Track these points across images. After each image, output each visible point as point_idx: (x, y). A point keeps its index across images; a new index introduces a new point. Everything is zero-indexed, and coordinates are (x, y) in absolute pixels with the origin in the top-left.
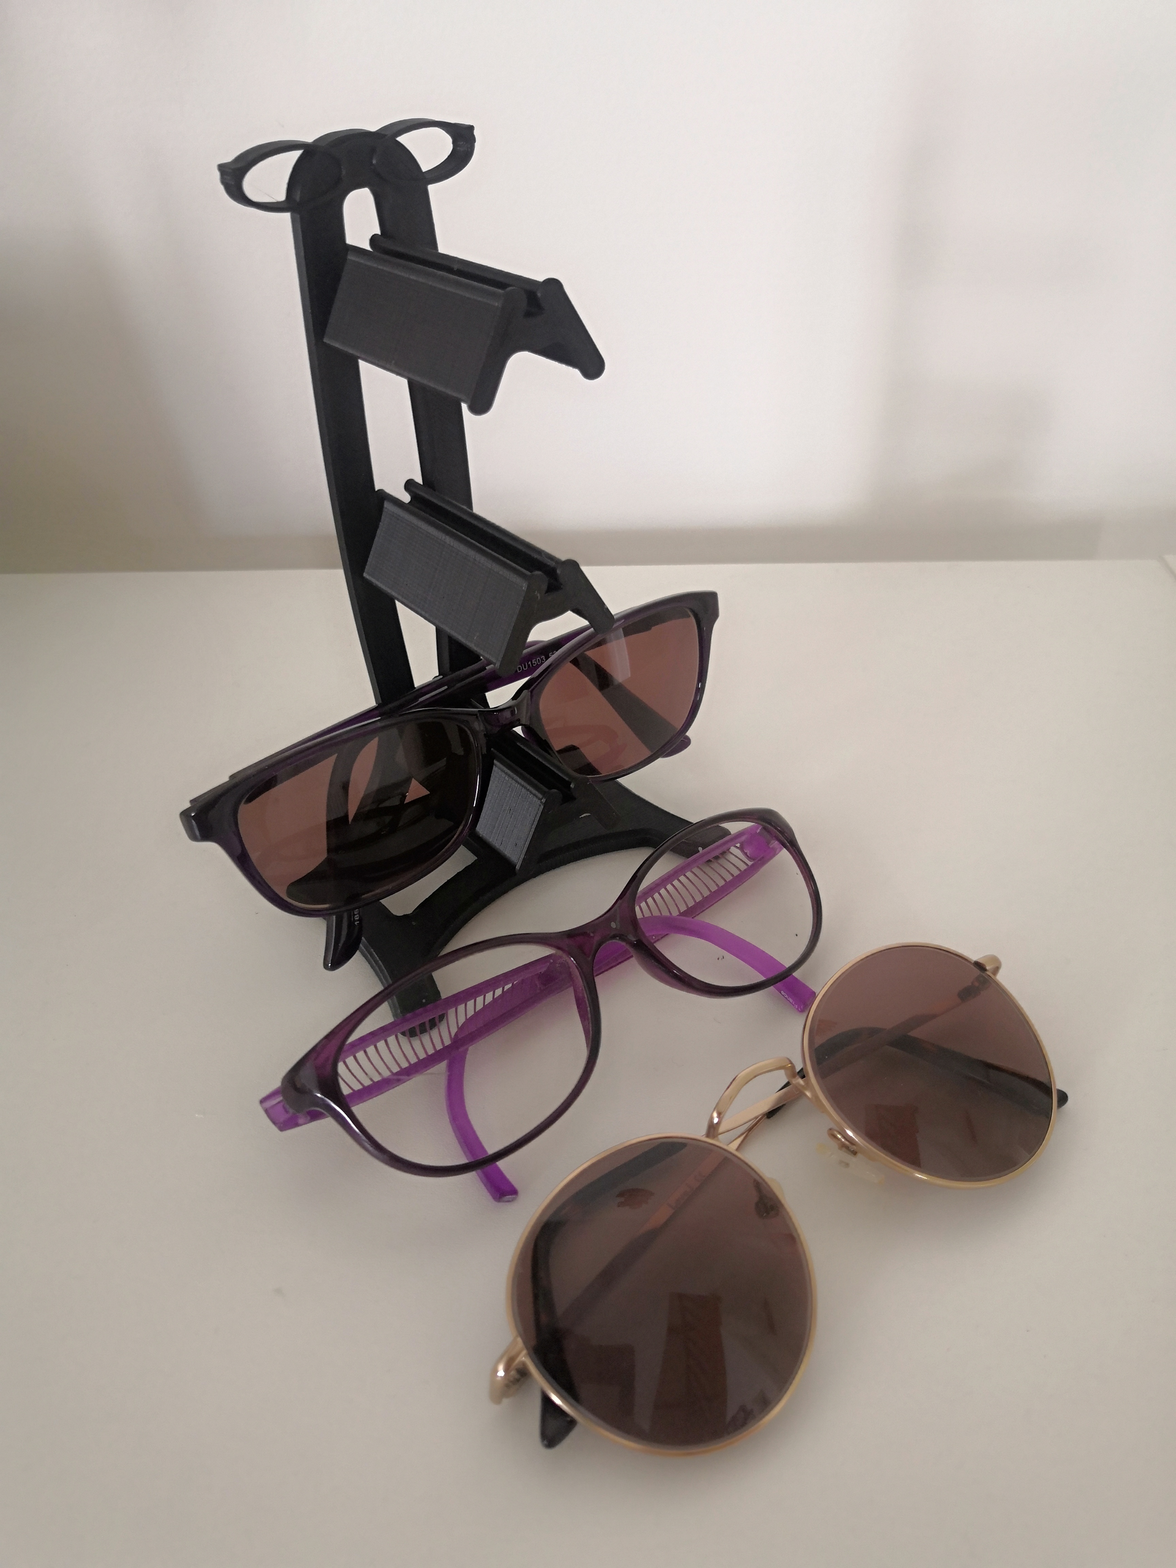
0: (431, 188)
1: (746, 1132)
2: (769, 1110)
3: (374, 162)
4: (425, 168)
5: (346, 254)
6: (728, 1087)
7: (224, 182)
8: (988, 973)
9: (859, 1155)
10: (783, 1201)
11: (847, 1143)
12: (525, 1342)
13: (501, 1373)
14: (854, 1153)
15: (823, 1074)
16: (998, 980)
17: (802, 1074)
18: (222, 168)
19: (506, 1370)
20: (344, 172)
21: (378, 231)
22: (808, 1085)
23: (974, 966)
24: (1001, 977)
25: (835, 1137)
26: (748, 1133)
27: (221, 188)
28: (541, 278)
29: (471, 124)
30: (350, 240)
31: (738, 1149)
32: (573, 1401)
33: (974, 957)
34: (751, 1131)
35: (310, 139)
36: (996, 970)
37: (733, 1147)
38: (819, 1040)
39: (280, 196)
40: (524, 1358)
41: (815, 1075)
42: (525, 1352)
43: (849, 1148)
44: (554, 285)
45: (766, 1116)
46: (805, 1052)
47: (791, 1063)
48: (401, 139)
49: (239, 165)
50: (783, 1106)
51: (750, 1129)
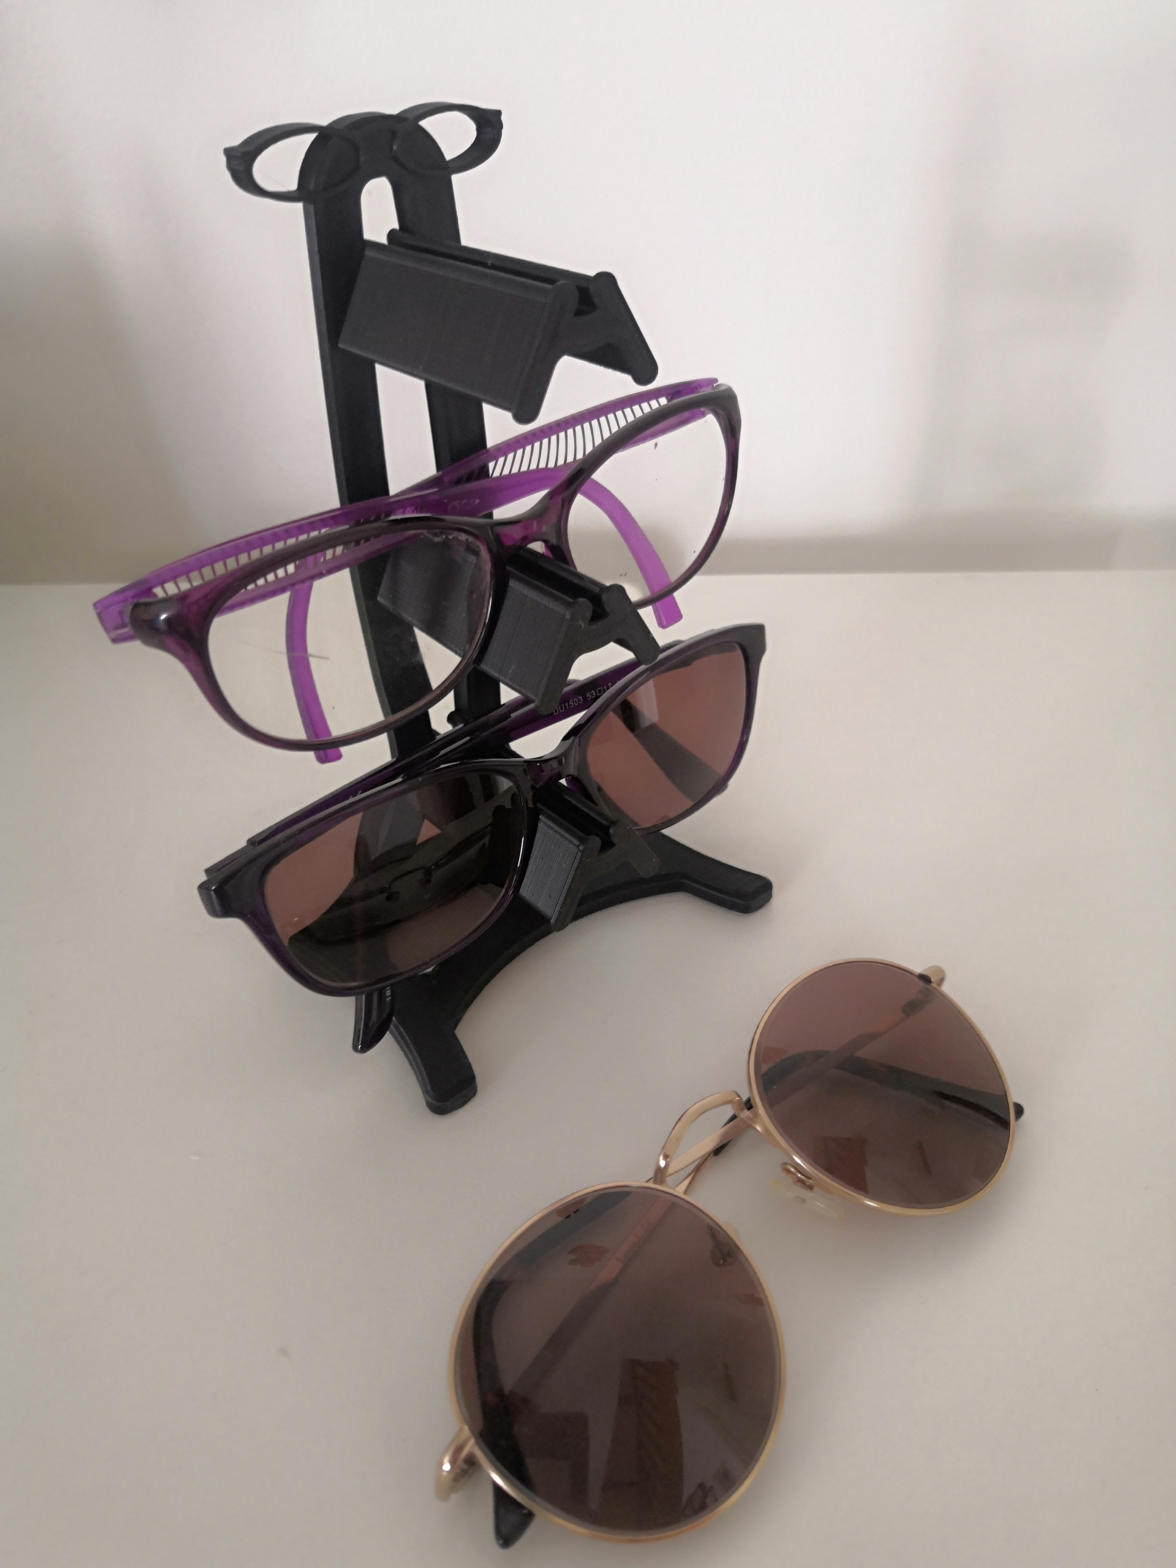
0: (455, 178)
1: (692, 1172)
2: (715, 1147)
3: (395, 147)
4: (449, 155)
5: (363, 250)
6: (674, 1128)
7: (230, 167)
8: (933, 985)
9: (816, 1189)
10: (739, 1245)
11: (803, 1177)
12: (472, 1430)
13: (447, 1467)
14: (811, 1188)
15: (771, 1103)
16: (943, 992)
17: (749, 1105)
18: (228, 152)
19: (453, 1463)
20: (362, 158)
21: (396, 226)
22: (756, 1115)
23: (919, 979)
24: (946, 988)
25: (789, 1172)
26: (696, 1173)
27: (228, 175)
28: (592, 273)
29: (498, 109)
30: (368, 235)
31: (685, 1192)
32: (527, 1491)
33: (918, 969)
34: (699, 1168)
35: (324, 122)
36: (942, 980)
37: (680, 1190)
38: (765, 1068)
39: (292, 185)
40: (472, 1446)
41: (764, 1106)
42: (472, 1441)
43: (805, 1183)
44: (607, 280)
45: (713, 1154)
46: (751, 1080)
47: (739, 1096)
48: (424, 123)
49: (247, 149)
50: (729, 1142)
51: (697, 1169)
